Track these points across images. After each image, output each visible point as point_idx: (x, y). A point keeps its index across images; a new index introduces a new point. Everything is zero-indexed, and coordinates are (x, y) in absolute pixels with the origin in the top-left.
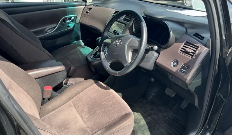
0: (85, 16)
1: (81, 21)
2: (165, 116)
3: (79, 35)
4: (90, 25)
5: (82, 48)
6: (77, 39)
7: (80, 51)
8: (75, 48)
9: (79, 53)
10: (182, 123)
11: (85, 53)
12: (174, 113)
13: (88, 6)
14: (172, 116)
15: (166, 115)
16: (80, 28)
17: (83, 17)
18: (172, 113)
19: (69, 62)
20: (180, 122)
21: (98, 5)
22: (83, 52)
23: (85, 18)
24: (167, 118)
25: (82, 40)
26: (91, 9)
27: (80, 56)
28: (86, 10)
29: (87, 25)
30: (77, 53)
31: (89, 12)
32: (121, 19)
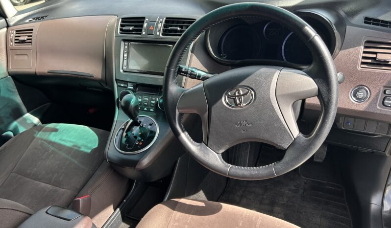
0: (19, 52)
1: (11, 70)
2: (293, 188)
3: (17, 104)
4: (48, 72)
5: (53, 133)
6: (17, 114)
7: (53, 144)
8: (31, 141)
9: (52, 148)
10: (330, 187)
11: (70, 142)
12: (306, 177)
13: (15, 25)
14: (305, 183)
15: (294, 186)
16: (15, 87)
17: (15, 57)
18: (304, 178)
19: (43, 184)
20: (328, 187)
21: (43, 17)
22: (63, 143)
23: (21, 57)
24: (301, 191)
25: (28, 112)
26: (32, 30)
27: (64, 155)
28: (14, 38)
29: (38, 74)
30: (50, 152)
31: (28, 39)
32: (158, 33)
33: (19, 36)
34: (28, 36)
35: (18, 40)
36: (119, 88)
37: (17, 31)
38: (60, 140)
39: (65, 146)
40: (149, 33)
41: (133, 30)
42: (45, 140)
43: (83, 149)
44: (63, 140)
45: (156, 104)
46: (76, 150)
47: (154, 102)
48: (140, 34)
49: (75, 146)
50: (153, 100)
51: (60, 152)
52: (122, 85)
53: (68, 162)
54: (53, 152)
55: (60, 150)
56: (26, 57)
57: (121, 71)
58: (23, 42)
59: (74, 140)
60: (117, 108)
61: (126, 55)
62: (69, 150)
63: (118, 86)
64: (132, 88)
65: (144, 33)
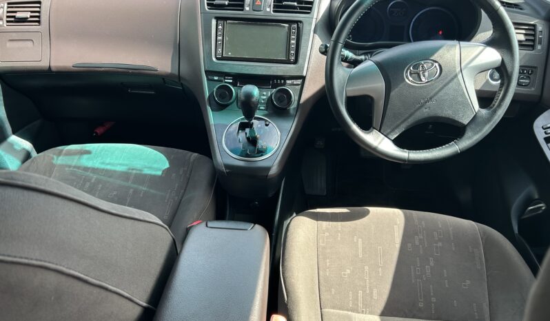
0: (15, 36)
1: (1, 64)
4: (74, 67)
5: (86, 156)
9: (93, 176)
11: (121, 165)
17: (8, 43)
23: (20, 44)
26: (39, 2)
27: (119, 182)
28: (5, 14)
29: (53, 69)
30: (93, 181)
31: (31, 17)
32: (268, 10)
33: (15, 12)
34: (32, 12)
35: (14, 17)
36: (211, 82)
37: (9, 4)
38: (103, 163)
39: (115, 171)
40: (255, 8)
41: (229, 5)
42: (75, 167)
43: (147, 171)
44: (108, 164)
45: (270, 99)
46: (136, 174)
47: (265, 97)
48: (242, 10)
49: (133, 169)
50: (264, 95)
51: (111, 180)
52: (216, 78)
53: (132, 190)
54: (98, 181)
55: (110, 177)
56: (29, 44)
57: (214, 59)
58: (24, 20)
59: (126, 162)
60: (209, 109)
61: (220, 38)
62: (125, 176)
63: (208, 80)
64: (231, 81)
65: (247, 9)
